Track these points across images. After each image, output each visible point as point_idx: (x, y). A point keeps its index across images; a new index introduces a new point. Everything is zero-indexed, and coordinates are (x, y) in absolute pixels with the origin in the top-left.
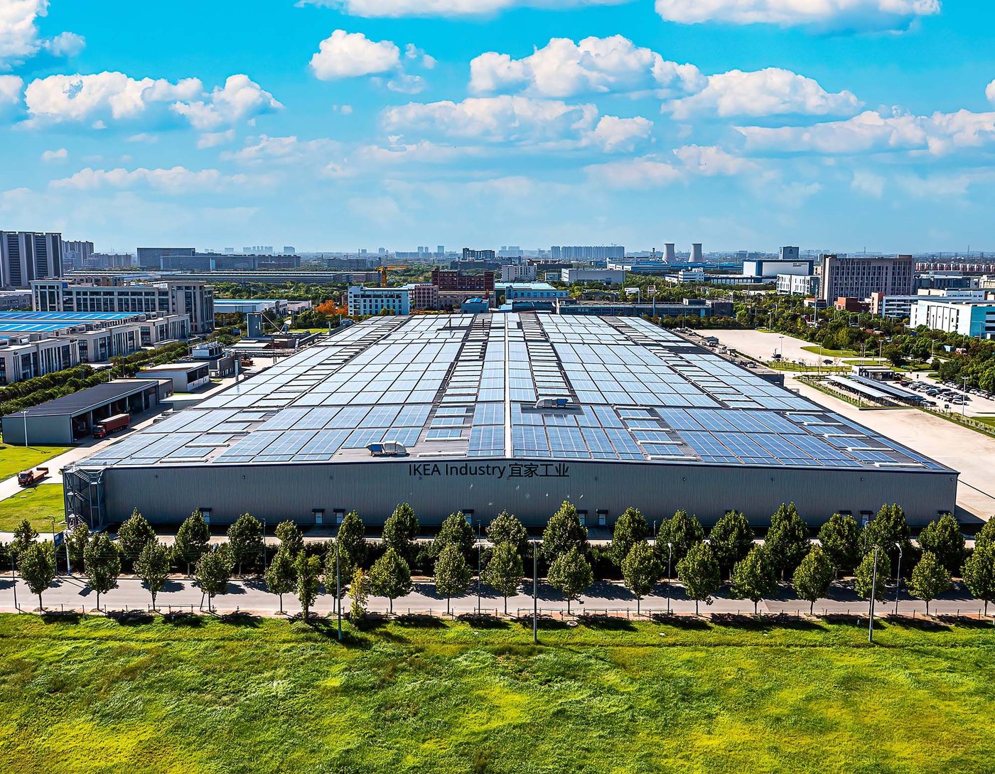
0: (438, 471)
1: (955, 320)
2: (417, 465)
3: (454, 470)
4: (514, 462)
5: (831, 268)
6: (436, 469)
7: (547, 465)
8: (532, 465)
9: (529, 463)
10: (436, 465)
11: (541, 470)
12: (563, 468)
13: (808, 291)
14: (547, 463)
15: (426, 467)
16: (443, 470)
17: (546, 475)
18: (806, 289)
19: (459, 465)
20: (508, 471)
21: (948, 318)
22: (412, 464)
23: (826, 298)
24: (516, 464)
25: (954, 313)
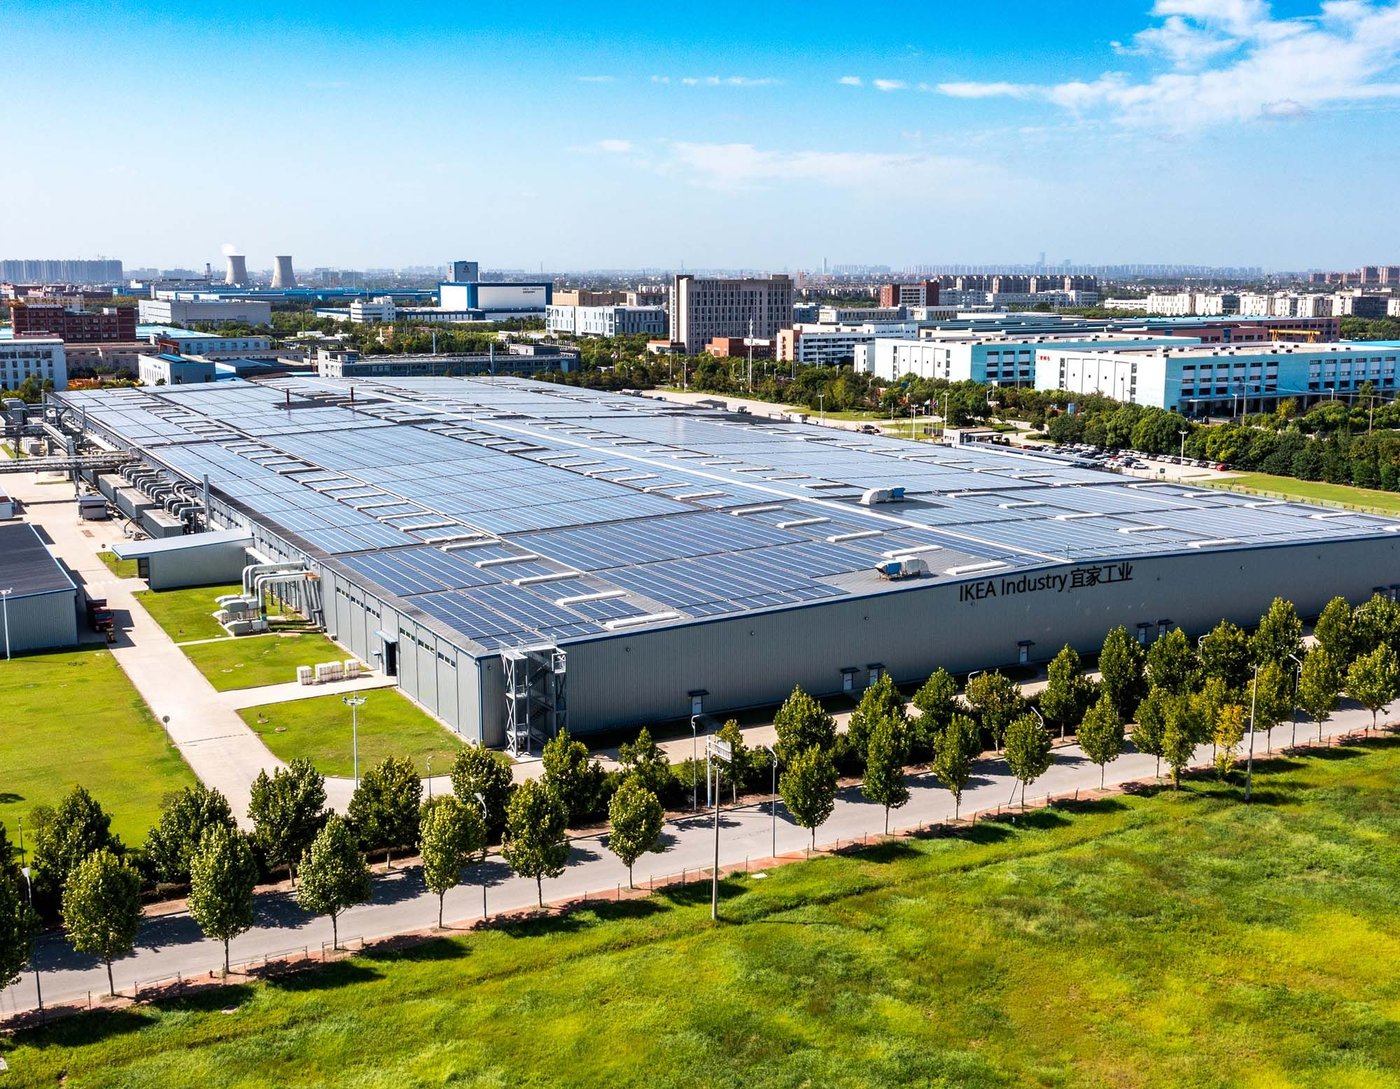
0: (993, 591)
1: (943, 364)
2: (970, 584)
3: (1011, 586)
4: (1075, 568)
5: (690, 295)
6: (991, 589)
7: (1110, 567)
8: (1095, 568)
9: (1091, 566)
10: (991, 583)
11: (1104, 576)
12: (1124, 568)
13: (611, 331)
14: (1110, 564)
15: (981, 587)
16: (998, 590)
17: (1110, 581)
18: (608, 328)
19: (1016, 579)
20: (1069, 581)
21: (931, 362)
22: (964, 585)
23: (684, 339)
24: (1078, 570)
25: (942, 358)
